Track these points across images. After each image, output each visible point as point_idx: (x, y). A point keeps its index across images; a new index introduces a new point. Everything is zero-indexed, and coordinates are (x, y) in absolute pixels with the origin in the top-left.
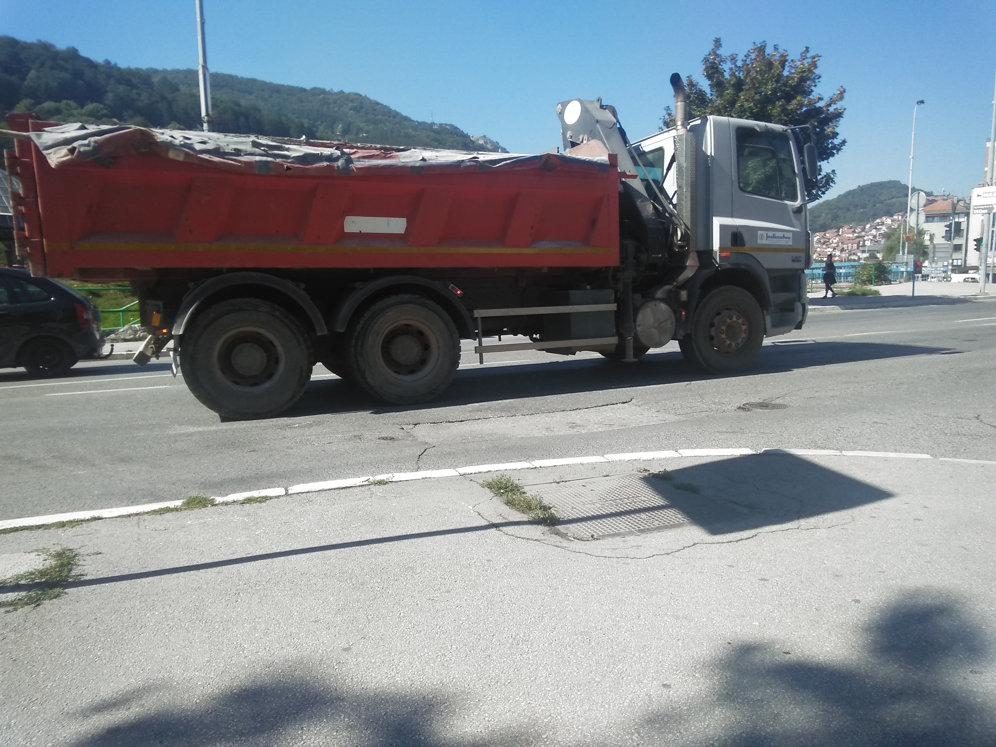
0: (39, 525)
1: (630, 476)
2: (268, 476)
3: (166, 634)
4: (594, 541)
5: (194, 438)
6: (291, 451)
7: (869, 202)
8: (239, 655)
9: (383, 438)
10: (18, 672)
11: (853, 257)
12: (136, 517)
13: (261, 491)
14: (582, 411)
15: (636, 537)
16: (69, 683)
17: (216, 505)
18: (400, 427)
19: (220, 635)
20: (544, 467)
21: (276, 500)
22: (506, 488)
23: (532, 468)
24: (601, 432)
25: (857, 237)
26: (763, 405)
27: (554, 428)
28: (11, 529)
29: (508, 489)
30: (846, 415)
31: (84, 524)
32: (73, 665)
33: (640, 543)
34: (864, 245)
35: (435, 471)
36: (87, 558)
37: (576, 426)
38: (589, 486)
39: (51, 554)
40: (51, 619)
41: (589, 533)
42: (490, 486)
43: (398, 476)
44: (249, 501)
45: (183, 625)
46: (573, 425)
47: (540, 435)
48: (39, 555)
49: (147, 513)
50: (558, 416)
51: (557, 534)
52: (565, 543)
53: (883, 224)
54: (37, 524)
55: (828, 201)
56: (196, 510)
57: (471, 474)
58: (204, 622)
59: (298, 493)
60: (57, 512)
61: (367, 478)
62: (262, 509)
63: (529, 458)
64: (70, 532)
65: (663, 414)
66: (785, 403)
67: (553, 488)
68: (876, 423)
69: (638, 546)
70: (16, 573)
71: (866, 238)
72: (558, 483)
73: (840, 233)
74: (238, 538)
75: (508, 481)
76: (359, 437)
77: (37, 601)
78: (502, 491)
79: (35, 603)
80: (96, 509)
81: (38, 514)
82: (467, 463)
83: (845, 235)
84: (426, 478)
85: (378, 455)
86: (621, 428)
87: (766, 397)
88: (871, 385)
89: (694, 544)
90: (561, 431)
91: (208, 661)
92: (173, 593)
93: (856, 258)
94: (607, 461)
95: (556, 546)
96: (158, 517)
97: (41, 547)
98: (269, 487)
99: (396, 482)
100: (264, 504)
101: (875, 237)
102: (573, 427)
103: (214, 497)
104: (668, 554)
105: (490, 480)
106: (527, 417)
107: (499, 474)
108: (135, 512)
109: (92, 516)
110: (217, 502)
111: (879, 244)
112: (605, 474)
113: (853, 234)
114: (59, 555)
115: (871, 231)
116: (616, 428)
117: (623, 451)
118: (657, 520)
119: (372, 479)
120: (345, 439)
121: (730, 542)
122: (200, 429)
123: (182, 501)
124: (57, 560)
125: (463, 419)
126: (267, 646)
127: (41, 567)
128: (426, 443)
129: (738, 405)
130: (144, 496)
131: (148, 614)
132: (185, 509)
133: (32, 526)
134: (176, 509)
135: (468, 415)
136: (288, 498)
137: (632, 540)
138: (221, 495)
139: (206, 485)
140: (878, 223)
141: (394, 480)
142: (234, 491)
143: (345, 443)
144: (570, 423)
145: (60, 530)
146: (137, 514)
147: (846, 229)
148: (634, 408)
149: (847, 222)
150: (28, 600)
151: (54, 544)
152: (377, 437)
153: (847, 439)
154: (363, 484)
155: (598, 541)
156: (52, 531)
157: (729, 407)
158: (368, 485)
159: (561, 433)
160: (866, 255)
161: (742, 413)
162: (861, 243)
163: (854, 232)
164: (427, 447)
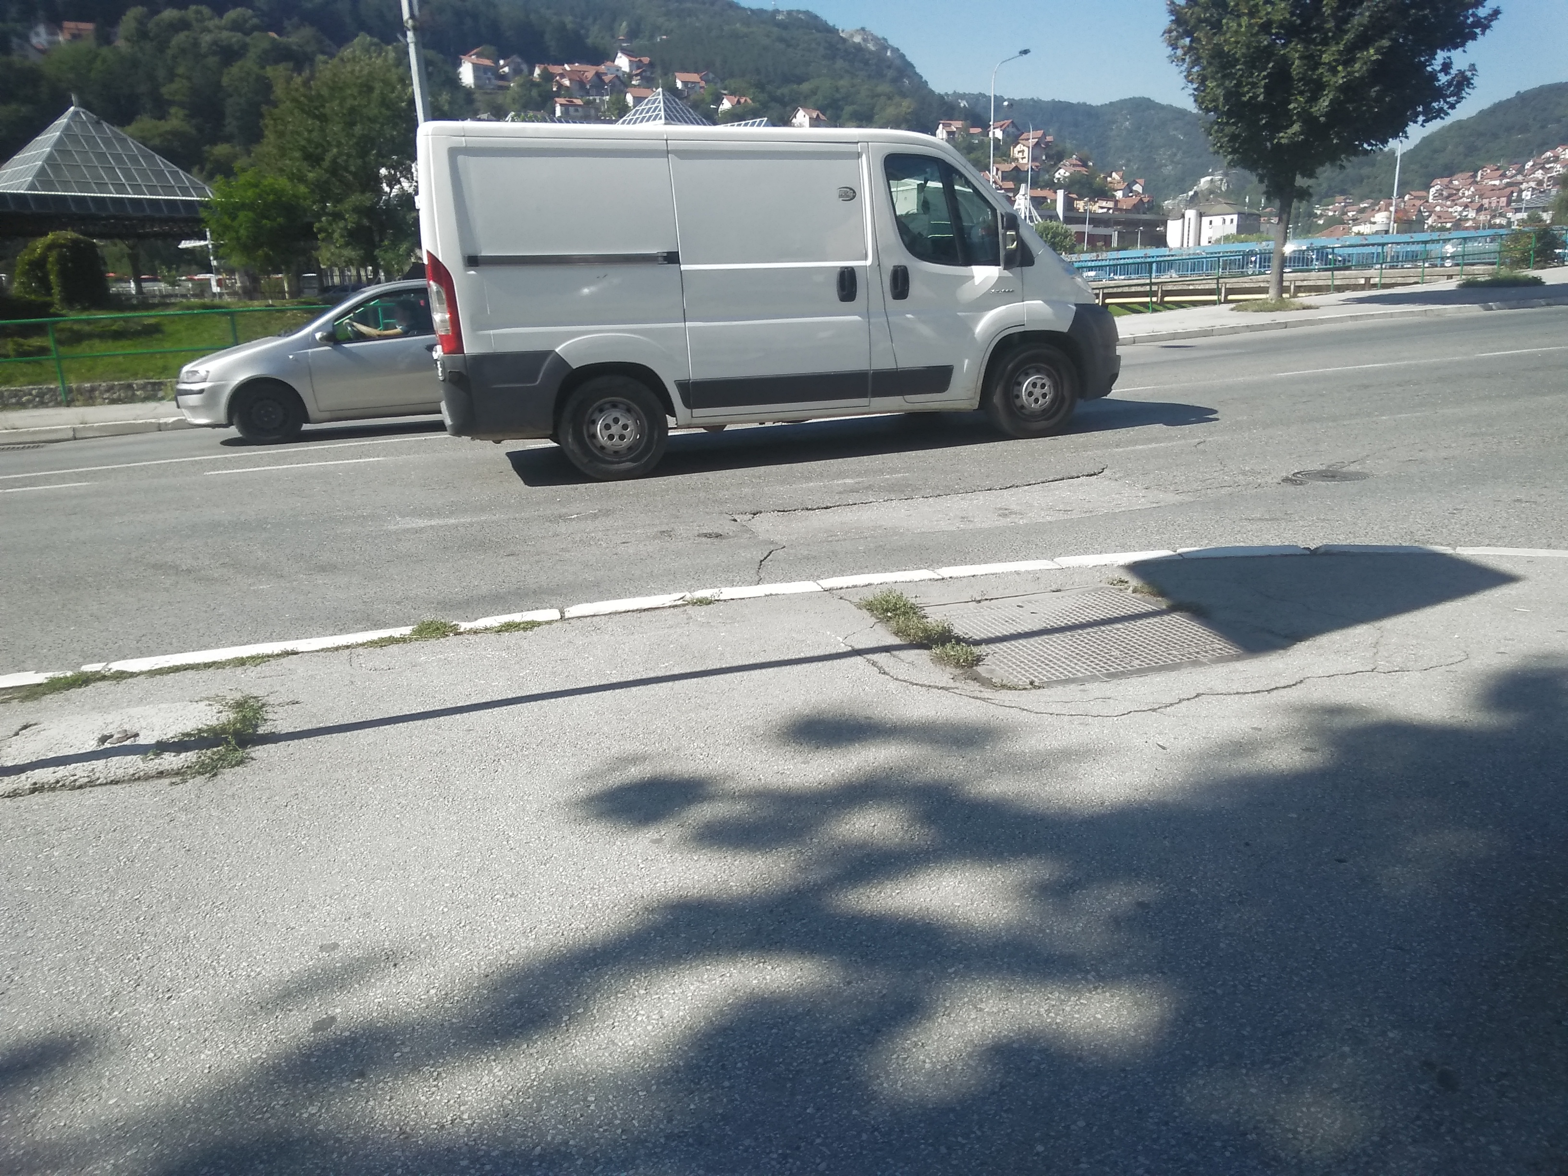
0: (208, 663)
1: (1096, 590)
2: (535, 592)
3: (397, 816)
4: (1034, 691)
5: (424, 536)
6: (567, 555)
7: (1534, 119)
8: (502, 847)
9: (705, 535)
10: (193, 866)
11: (1498, 221)
12: (347, 651)
13: (524, 613)
14: (1020, 490)
15: (1102, 684)
16: (264, 883)
17: (461, 634)
18: (730, 518)
19: (474, 818)
20: (957, 578)
21: (547, 627)
22: (896, 609)
23: (937, 580)
24: (1050, 522)
25: (1509, 185)
26: (1330, 475)
27: (974, 517)
28: (169, 668)
29: (898, 612)
30: (1467, 489)
31: (273, 661)
32: (268, 858)
33: (1108, 694)
34: (1520, 199)
35: (784, 584)
36: (280, 710)
37: (1011, 513)
38: (1029, 607)
39: (227, 703)
40: (233, 795)
41: (1027, 678)
42: (870, 607)
43: (728, 593)
44: (509, 627)
45: (421, 804)
46: (1005, 513)
47: (954, 528)
48: (210, 705)
49: (363, 645)
50: (981, 498)
51: (975, 679)
52: (987, 693)
53: (1556, 159)
54: (206, 661)
55: (1459, 122)
56: (433, 641)
57: (841, 588)
58: (451, 800)
59: (579, 618)
60: (234, 644)
61: (681, 595)
62: (527, 640)
63: (932, 563)
64: (252, 672)
65: (1156, 492)
66: (1365, 471)
67: (969, 609)
68: (1518, 500)
69: (1105, 699)
70: (180, 731)
71: (1523, 186)
72: (979, 601)
73: (1479, 179)
74: (493, 681)
75: (900, 597)
76: (667, 534)
77: (213, 769)
78: (889, 614)
79: (209, 772)
80: (290, 640)
81: (206, 647)
82: (834, 572)
83: (1486, 181)
84: (771, 595)
85: (698, 561)
86: (1083, 515)
87: (1333, 462)
88: (1515, 438)
89: (1198, 696)
90: (986, 521)
91: (458, 855)
92: (405, 759)
93: (1504, 222)
94: (1059, 567)
95: (973, 697)
96: (378, 650)
97: (212, 693)
98: (537, 609)
99: (725, 601)
100: (529, 633)
101: (1540, 183)
102: (1005, 515)
103: (457, 623)
104: (1154, 710)
105: (871, 598)
106: (930, 499)
107: (884, 588)
108: (345, 644)
109: (283, 649)
110: (462, 630)
111: (1548, 196)
112: (1054, 588)
113: (1501, 180)
114: (240, 705)
115: (1534, 173)
116: (1074, 516)
117: (1086, 552)
118: (1137, 659)
119: (688, 596)
120: (647, 536)
121: (1258, 692)
122: (433, 523)
123: (411, 628)
124: (237, 713)
125: (829, 505)
126: (542, 834)
127: (214, 722)
128: (772, 543)
129: (1284, 474)
130: (357, 621)
131: (371, 789)
132: (416, 640)
133: (199, 664)
134: (403, 640)
135: (837, 497)
136: (566, 625)
137: (1095, 689)
138: (467, 619)
139: (445, 605)
140: (1550, 157)
141: (722, 597)
142: (486, 614)
143: (647, 543)
144: (1000, 509)
145: (239, 670)
146: (348, 647)
147: (1489, 171)
148: (1106, 483)
149: (1491, 158)
150: (200, 767)
151: (231, 690)
152: (696, 533)
153: (1466, 528)
154: (675, 603)
155: (1041, 690)
156: (228, 671)
157: (1268, 479)
158: (684, 605)
159: (985, 525)
160: (1524, 215)
161: (1290, 488)
162: (1515, 194)
163: (1503, 176)
164: (772, 547)
